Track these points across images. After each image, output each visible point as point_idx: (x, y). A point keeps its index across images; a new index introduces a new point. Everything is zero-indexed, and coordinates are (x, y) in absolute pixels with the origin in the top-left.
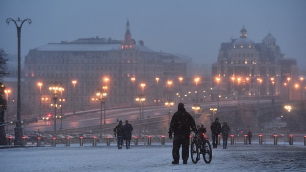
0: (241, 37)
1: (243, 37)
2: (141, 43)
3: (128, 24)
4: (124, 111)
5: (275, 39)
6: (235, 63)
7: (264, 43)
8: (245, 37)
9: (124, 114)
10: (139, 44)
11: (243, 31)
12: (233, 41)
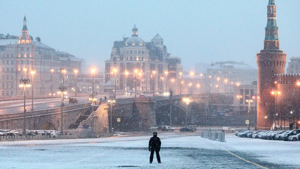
0: (133, 35)
1: (135, 35)
2: (39, 39)
3: (25, 19)
4: (14, 103)
5: (162, 40)
6: (127, 59)
7: (153, 42)
8: (137, 36)
9: (13, 106)
10: (36, 41)
11: (135, 30)
12: (125, 39)
